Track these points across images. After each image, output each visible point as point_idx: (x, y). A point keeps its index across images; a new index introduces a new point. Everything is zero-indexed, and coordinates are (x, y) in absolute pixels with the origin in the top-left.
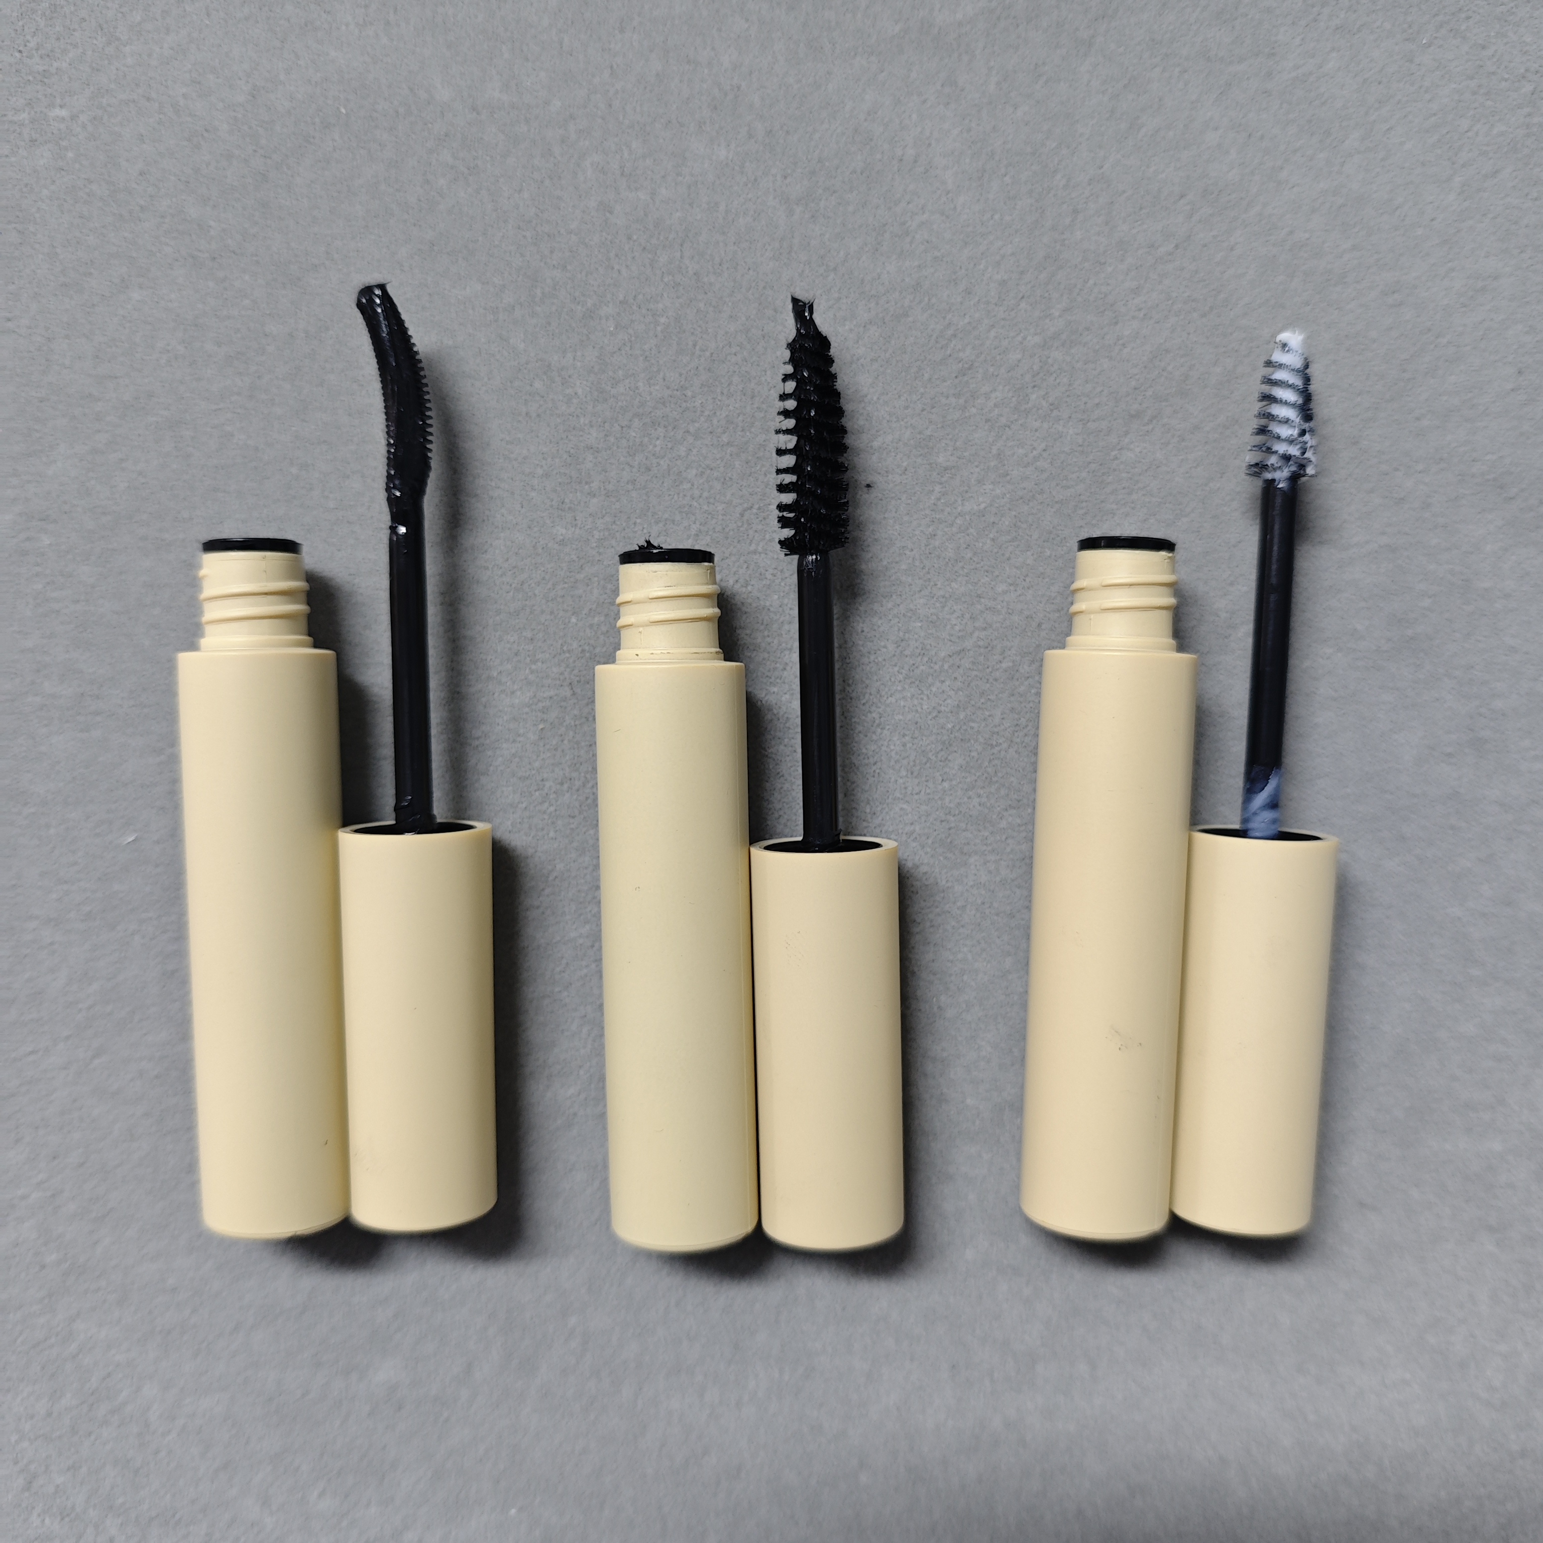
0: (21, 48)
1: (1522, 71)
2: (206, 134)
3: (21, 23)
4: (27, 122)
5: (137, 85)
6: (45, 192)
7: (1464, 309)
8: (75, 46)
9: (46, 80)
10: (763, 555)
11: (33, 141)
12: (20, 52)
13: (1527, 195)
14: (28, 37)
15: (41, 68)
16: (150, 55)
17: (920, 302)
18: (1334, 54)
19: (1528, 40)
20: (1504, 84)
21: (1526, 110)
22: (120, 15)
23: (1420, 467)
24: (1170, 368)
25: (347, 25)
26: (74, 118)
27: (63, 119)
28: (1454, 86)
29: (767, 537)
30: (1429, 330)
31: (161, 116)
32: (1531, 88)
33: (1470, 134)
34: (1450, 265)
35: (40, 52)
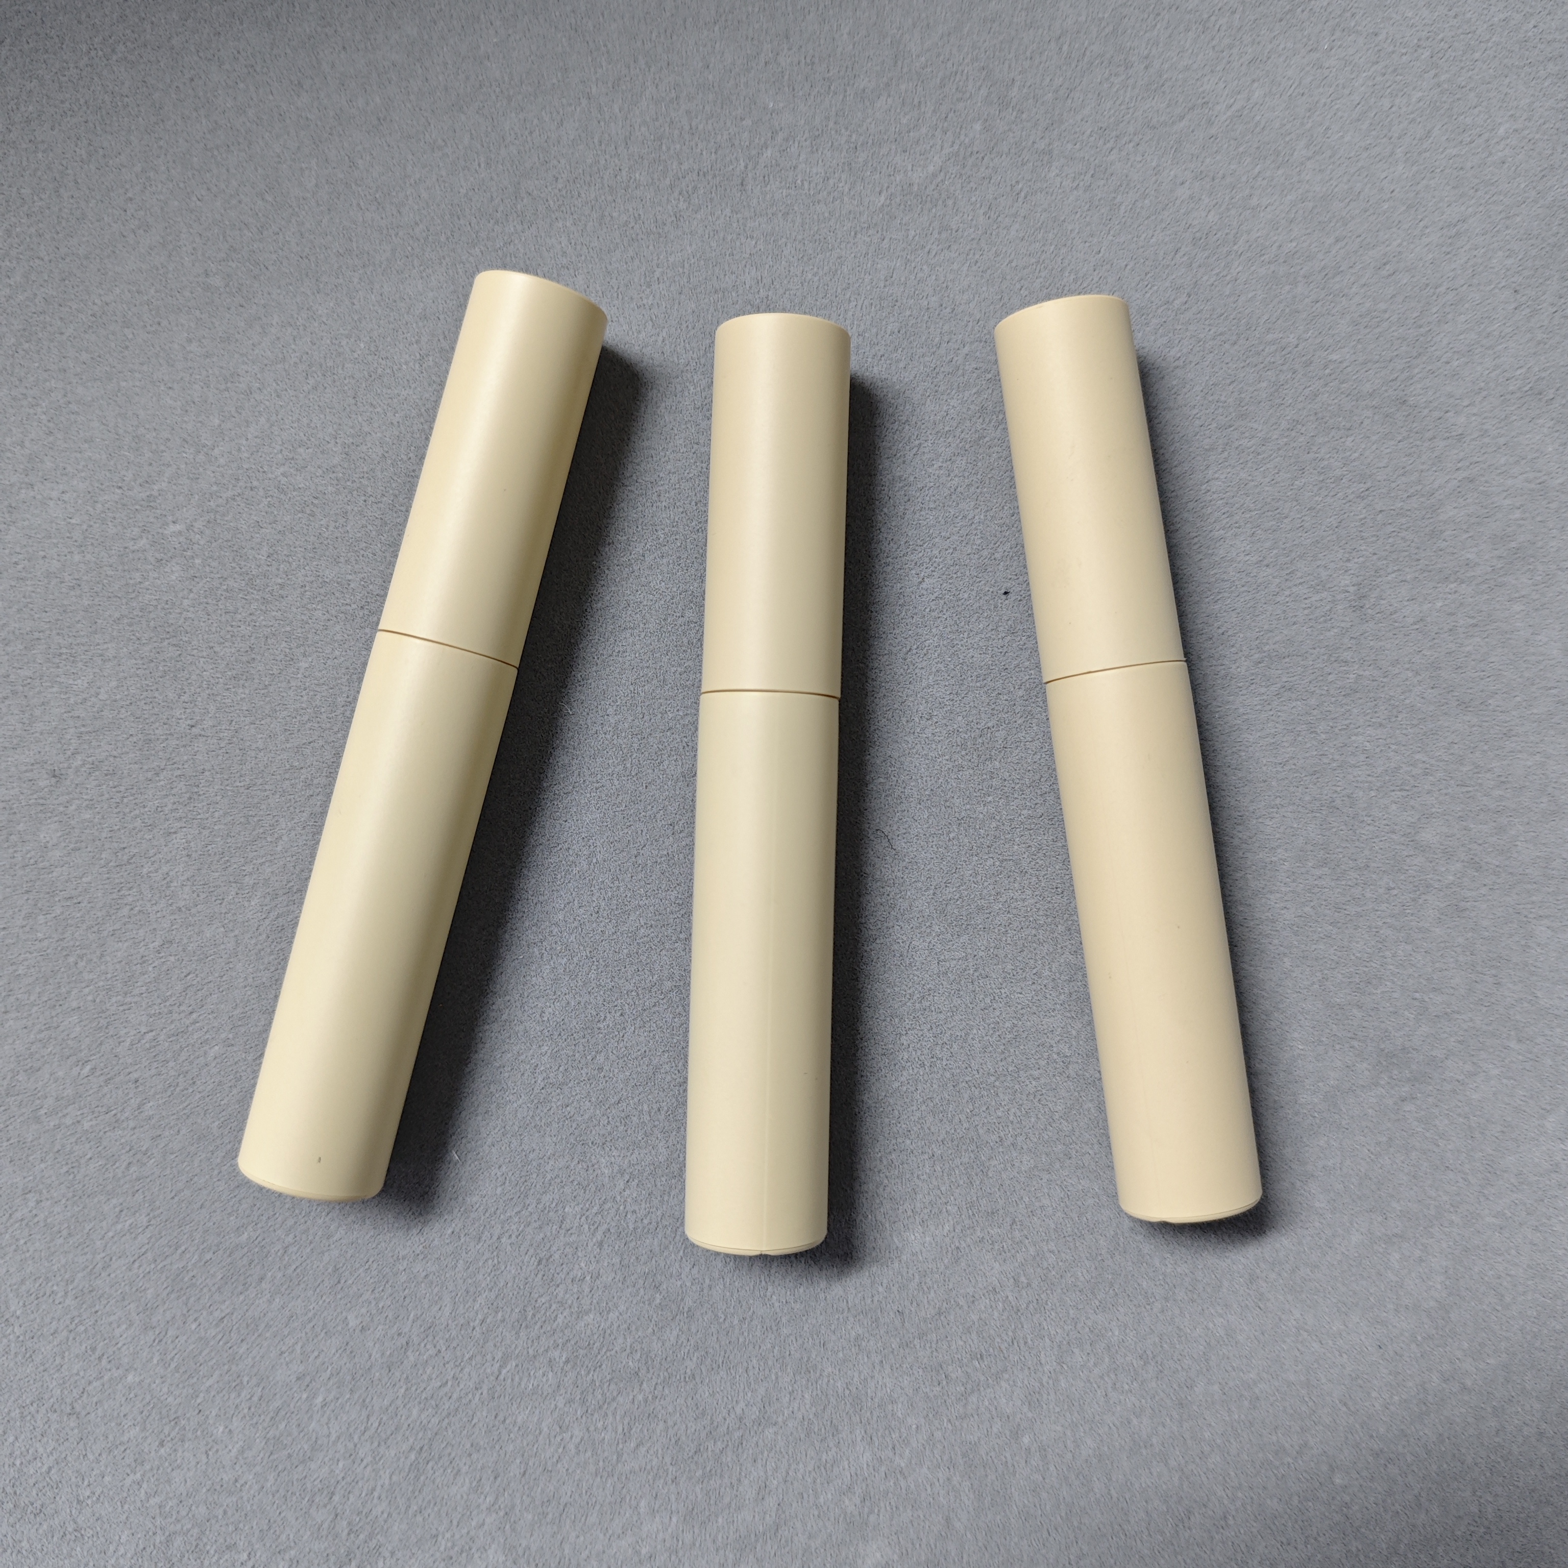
0: (120, 485)
1: (1416, 41)
2: (316, 502)
3: (112, 463)
4: (148, 546)
5: (237, 480)
6: (186, 602)
7: (1449, 256)
8: (169, 465)
9: (152, 504)
10: (936, 686)
11: (159, 561)
12: (120, 488)
13: (1461, 142)
14: (123, 472)
15: (144, 495)
16: (239, 450)
17: (990, 422)
18: (1256, 85)
19: (1410, 15)
20: (1404, 58)
21: (1433, 72)
22: (200, 424)
23: (1466, 403)
24: (1223, 399)
25: (406, 363)
26: (190, 528)
27: (180, 532)
28: (1365, 74)
29: (934, 670)
30: (1427, 285)
31: (269, 499)
32: (1428, 53)
33: (1393, 109)
34: (1422, 224)
35: (138, 482)
